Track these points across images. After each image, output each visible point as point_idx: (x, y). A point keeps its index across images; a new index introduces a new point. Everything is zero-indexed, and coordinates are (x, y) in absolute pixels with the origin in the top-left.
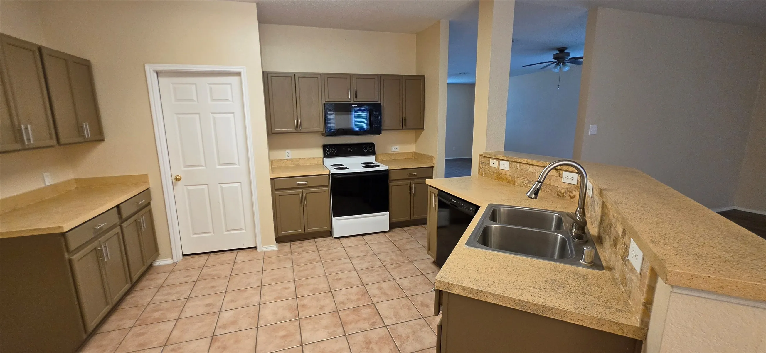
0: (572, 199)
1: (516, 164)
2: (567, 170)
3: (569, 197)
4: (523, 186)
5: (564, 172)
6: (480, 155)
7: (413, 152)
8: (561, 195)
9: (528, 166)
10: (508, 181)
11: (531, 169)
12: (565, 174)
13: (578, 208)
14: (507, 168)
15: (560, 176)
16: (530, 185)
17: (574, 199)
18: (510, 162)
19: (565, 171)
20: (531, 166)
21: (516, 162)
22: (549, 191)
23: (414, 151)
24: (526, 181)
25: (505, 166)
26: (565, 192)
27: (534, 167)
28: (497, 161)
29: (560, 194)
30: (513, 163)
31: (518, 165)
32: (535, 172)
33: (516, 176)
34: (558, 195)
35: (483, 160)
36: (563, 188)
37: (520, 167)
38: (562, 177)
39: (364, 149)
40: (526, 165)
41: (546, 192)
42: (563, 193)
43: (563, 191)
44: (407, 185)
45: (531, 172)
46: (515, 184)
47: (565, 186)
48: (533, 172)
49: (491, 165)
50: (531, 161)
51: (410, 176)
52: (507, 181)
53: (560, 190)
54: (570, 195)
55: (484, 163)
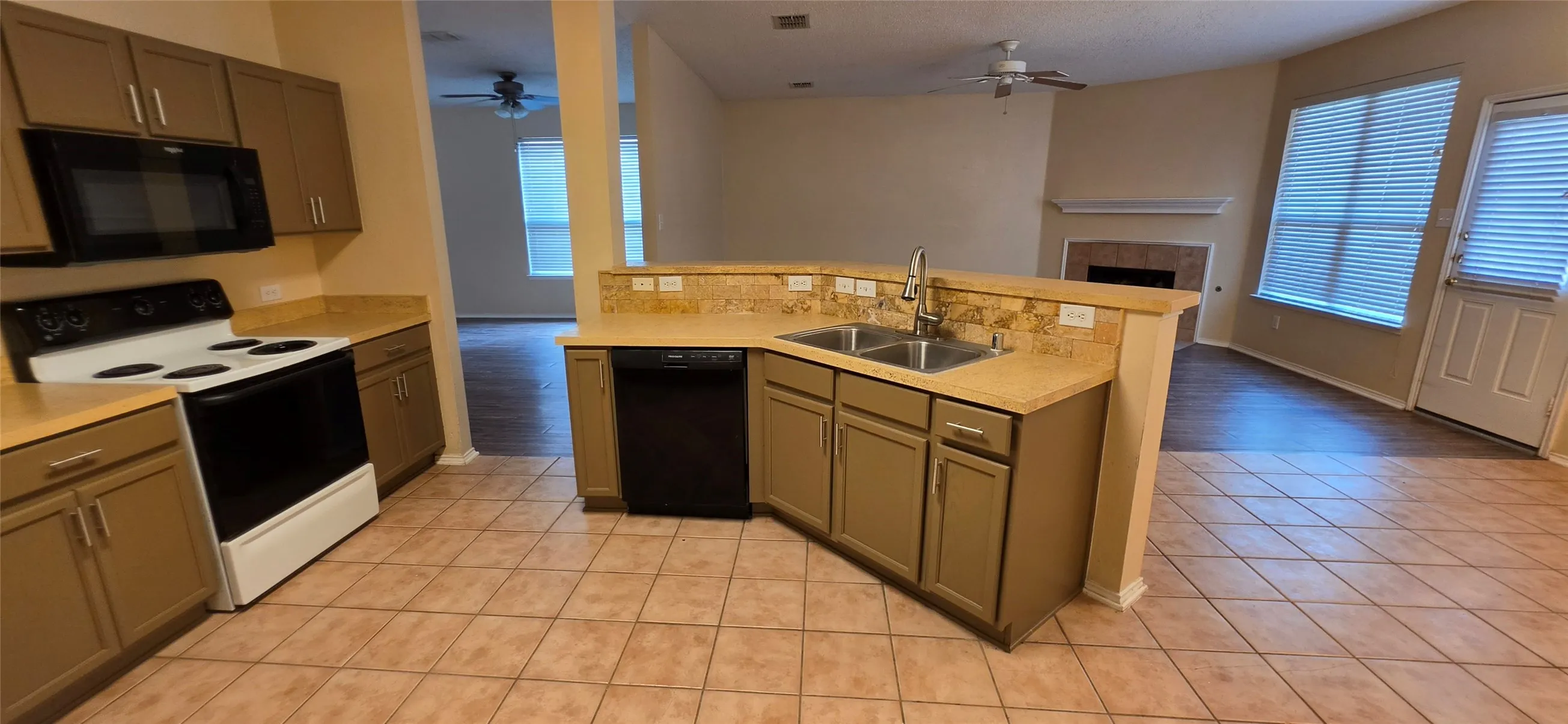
0: (806, 312)
1: (696, 277)
2: (797, 272)
3: (802, 311)
4: (718, 311)
5: (790, 277)
6: (601, 273)
7: (318, 297)
8: (789, 311)
9: (724, 277)
10: (683, 311)
11: (730, 281)
12: (791, 279)
13: (920, 304)
14: (679, 287)
15: (785, 284)
16: (731, 308)
17: (809, 311)
18: (684, 276)
19: (791, 275)
20: (730, 276)
21: (695, 274)
22: (768, 308)
23: (320, 293)
24: (722, 302)
25: (671, 285)
26: (796, 305)
27: (736, 277)
28: (651, 280)
29: (786, 309)
30: (691, 277)
31: (702, 279)
32: (738, 284)
33: (698, 298)
34: (783, 311)
35: (610, 281)
36: (791, 300)
37: (706, 282)
38: (788, 285)
39: (195, 303)
40: (718, 276)
41: (762, 311)
42: (792, 307)
43: (790, 304)
44: (388, 379)
45: (730, 286)
46: (698, 313)
47: (795, 296)
48: (734, 286)
49: (635, 288)
50: (731, 269)
51: (389, 354)
52: (681, 310)
53: (786, 304)
54: (802, 307)
55: (615, 287)
